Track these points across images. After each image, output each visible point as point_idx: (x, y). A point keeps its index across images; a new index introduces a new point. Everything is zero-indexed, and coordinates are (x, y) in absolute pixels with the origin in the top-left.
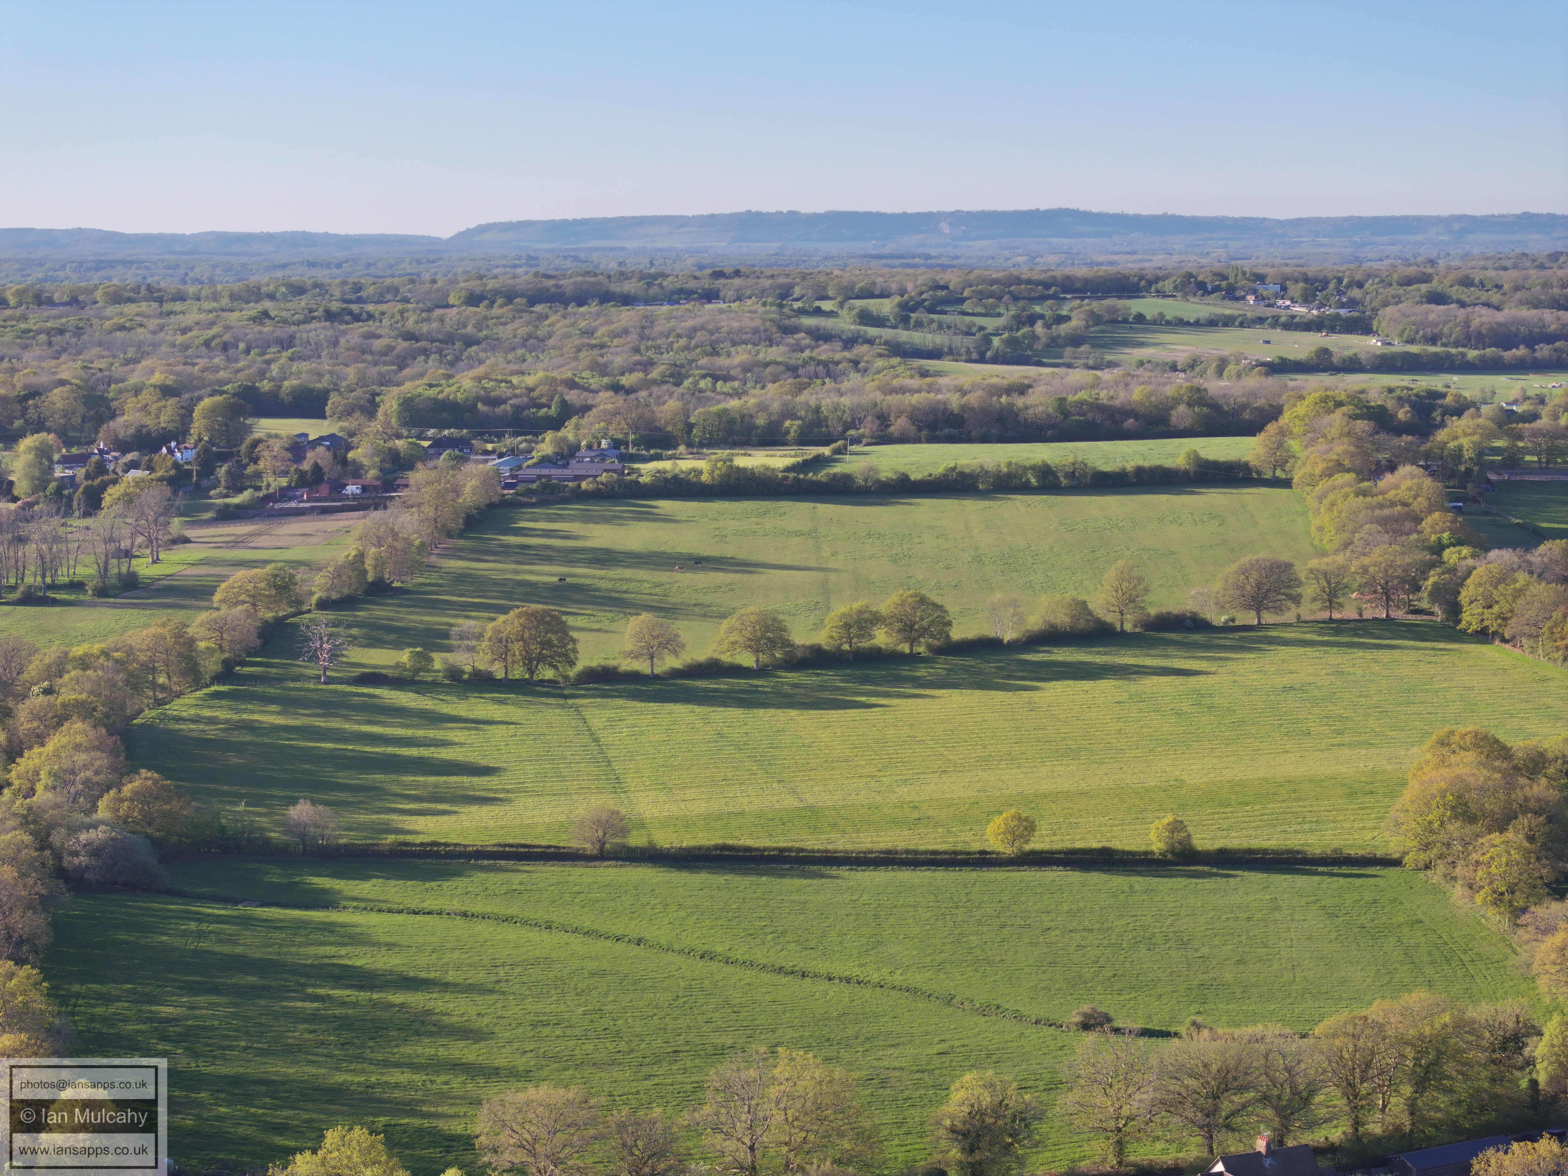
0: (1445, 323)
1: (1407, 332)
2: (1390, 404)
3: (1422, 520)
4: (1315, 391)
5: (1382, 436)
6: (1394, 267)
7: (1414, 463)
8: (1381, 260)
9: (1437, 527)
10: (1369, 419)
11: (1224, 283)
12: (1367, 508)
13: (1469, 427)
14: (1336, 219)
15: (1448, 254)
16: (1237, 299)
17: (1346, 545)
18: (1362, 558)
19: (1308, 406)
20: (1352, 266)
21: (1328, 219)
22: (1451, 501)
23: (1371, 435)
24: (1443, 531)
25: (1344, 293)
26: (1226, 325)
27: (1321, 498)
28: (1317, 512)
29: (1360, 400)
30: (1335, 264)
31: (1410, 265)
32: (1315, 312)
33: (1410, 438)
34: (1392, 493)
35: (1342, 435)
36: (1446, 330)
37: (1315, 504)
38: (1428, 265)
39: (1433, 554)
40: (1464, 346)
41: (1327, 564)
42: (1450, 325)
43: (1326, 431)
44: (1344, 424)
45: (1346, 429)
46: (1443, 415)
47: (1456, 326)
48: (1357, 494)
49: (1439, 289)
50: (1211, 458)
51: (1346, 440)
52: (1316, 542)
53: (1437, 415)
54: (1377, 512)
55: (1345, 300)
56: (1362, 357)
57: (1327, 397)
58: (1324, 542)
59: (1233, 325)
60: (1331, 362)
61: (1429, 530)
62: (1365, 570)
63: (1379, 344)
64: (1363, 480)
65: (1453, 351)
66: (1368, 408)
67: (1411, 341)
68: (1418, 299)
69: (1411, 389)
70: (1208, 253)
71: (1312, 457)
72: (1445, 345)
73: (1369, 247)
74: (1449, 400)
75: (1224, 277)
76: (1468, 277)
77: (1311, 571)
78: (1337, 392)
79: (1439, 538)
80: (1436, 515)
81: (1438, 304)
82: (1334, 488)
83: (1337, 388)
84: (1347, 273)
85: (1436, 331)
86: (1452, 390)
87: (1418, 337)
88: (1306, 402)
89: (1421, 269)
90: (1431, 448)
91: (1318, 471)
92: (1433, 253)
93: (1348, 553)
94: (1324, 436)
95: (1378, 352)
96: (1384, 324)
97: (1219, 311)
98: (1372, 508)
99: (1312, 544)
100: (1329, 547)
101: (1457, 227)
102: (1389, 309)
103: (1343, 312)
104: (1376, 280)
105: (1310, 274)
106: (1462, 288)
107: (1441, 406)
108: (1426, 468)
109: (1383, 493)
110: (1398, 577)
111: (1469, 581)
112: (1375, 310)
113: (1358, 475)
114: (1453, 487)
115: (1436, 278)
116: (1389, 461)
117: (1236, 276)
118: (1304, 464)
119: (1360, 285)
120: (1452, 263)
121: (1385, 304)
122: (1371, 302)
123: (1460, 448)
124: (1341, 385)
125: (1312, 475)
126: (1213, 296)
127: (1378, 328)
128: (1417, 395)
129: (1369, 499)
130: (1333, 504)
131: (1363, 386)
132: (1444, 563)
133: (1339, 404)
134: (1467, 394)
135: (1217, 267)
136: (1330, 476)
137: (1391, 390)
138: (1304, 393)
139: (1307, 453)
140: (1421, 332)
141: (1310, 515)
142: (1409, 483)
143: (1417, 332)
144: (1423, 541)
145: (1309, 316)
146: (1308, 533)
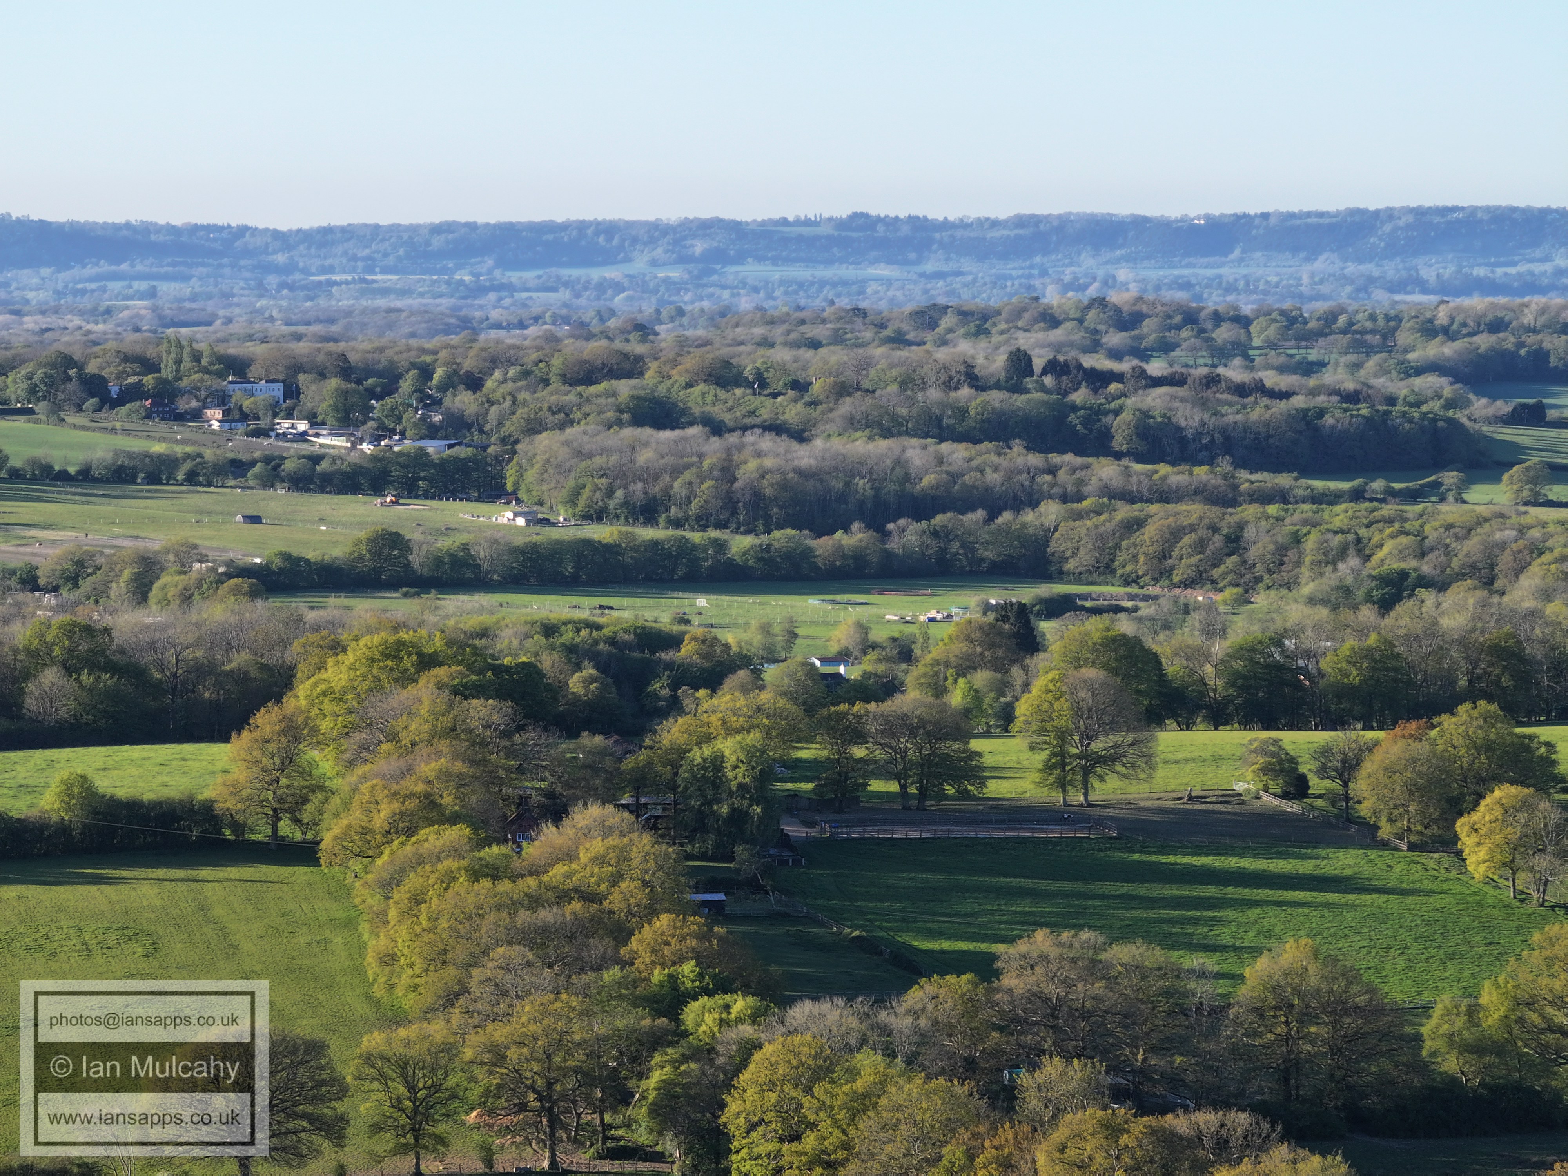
0: (676, 472)
1: (586, 493)
2: (548, 662)
3: (631, 933)
4: (370, 630)
5: (531, 736)
6: (552, 339)
7: (608, 798)
8: (522, 325)
9: (667, 950)
10: (501, 694)
11: (149, 380)
12: (499, 908)
13: (736, 712)
14: (414, 229)
15: (681, 312)
16: (180, 418)
17: (450, 999)
18: (490, 1027)
19: (353, 668)
20: (454, 339)
21: (395, 228)
22: (697, 889)
23: (506, 734)
24: (681, 960)
25: (438, 402)
26: (154, 479)
27: (389, 885)
28: (380, 919)
29: (476, 651)
30: (413, 335)
31: (590, 337)
32: (366, 448)
33: (598, 739)
34: (559, 870)
35: (434, 735)
36: (678, 487)
37: (374, 901)
38: (634, 337)
39: (659, 1014)
40: (721, 525)
41: (408, 1043)
42: (688, 475)
43: (400, 724)
44: (441, 707)
45: (446, 721)
46: (675, 686)
47: (702, 479)
48: (475, 875)
49: (662, 390)
50: (122, 793)
51: (444, 745)
52: (378, 991)
53: (660, 687)
54: (524, 917)
55: (437, 418)
56: (482, 552)
57: (401, 643)
58: (399, 992)
59: (171, 479)
60: (407, 565)
61: (647, 957)
62: (498, 1055)
63: (521, 522)
64: (487, 842)
65: (696, 537)
66: (498, 670)
67: (596, 515)
68: (610, 415)
69: (599, 627)
70: (108, 312)
71: (364, 788)
72: (677, 524)
73: (492, 296)
74: (687, 651)
75: (149, 366)
76: (727, 364)
77: (368, 1059)
78: (423, 632)
79: (673, 978)
80: (664, 921)
81: (659, 425)
82: (420, 861)
83: (421, 624)
84: (443, 354)
85: (655, 490)
86: (696, 629)
87: (612, 504)
88: (349, 658)
89: (618, 345)
90: (650, 764)
91: (380, 820)
92: (647, 308)
93: (456, 1016)
94: (393, 737)
95: (519, 541)
96: (531, 475)
97: (135, 445)
98: (512, 906)
99: (369, 997)
100: (409, 1002)
101: (699, 247)
102: (544, 440)
103: (432, 447)
104: (512, 372)
105: (353, 358)
106: (712, 390)
107: (670, 666)
108: (636, 810)
109: (534, 872)
110: (577, 1071)
111: (745, 1077)
112: (510, 443)
113: (475, 829)
114: (703, 857)
115: (653, 366)
116: (550, 795)
117: (178, 362)
118: (346, 805)
119: (474, 383)
120: (689, 333)
121: (534, 428)
122: (500, 424)
123: (717, 762)
124: (432, 619)
125: (365, 831)
126: (124, 410)
127: (516, 484)
128: (612, 641)
129: (505, 886)
130: (417, 900)
131: (486, 619)
132: (685, 1034)
133: (428, 662)
134: (730, 637)
135: (131, 341)
136: (410, 832)
137: (550, 630)
138: (344, 637)
139: (353, 779)
140: (619, 494)
141: (364, 927)
142: (597, 846)
143: (610, 493)
144: (635, 984)
145: (354, 457)
146: (359, 971)
